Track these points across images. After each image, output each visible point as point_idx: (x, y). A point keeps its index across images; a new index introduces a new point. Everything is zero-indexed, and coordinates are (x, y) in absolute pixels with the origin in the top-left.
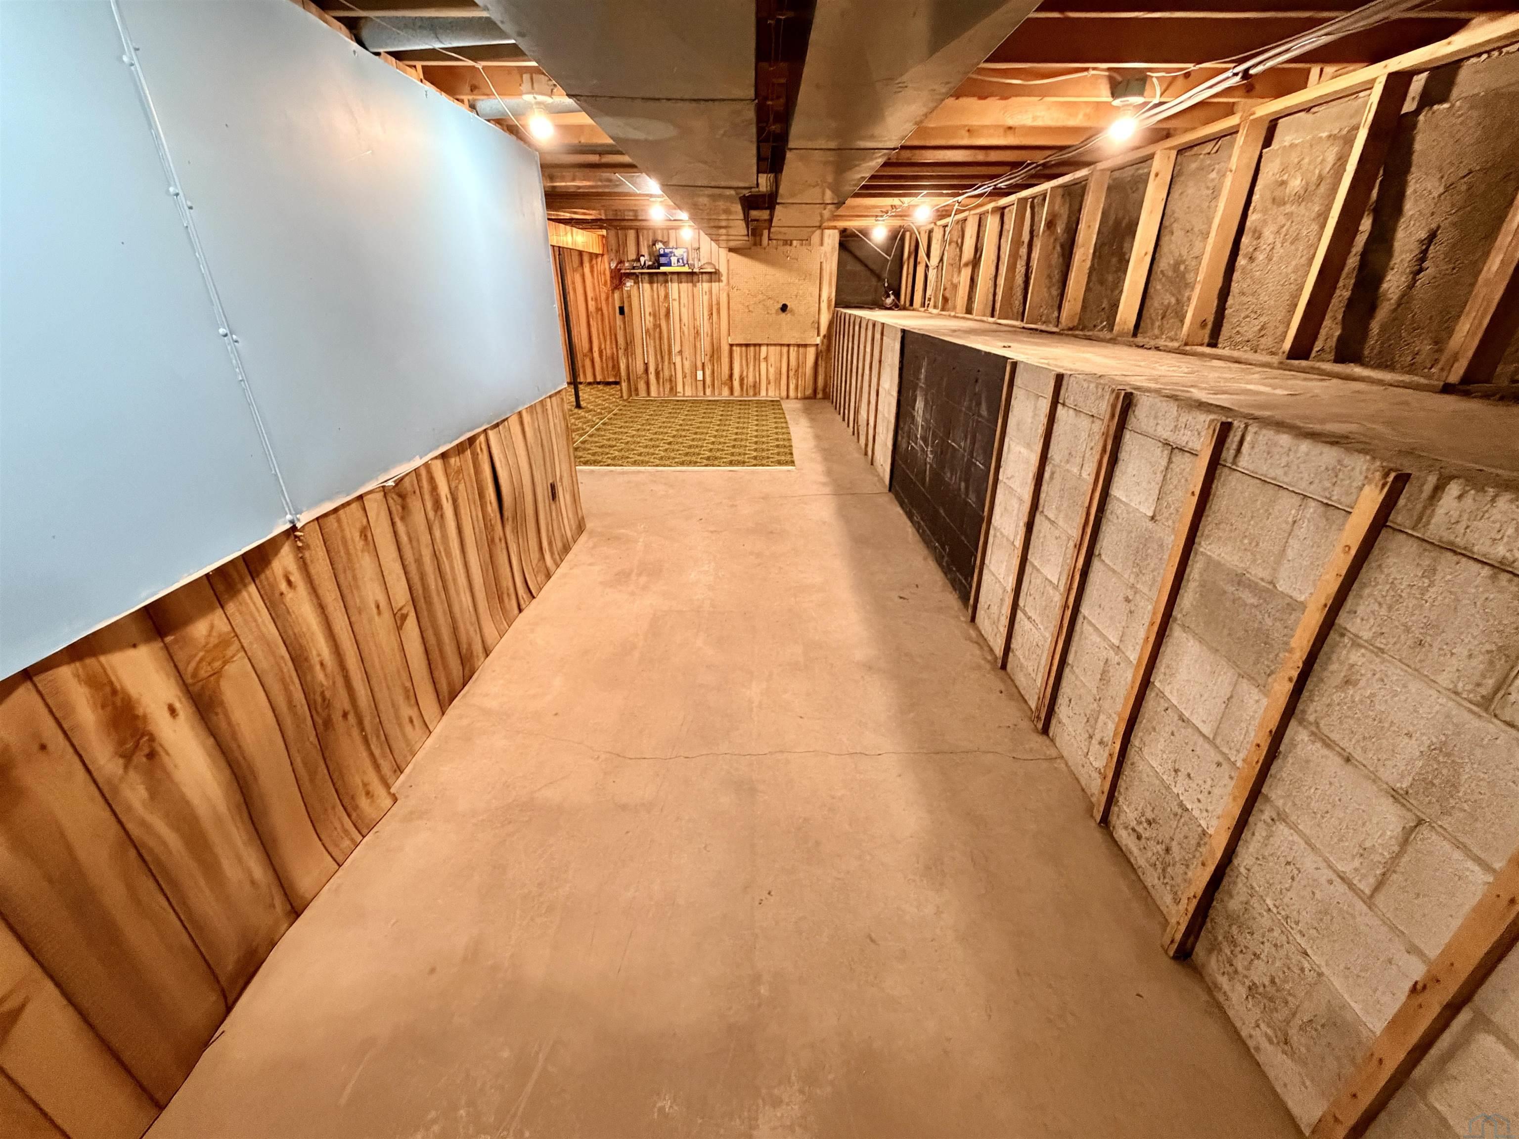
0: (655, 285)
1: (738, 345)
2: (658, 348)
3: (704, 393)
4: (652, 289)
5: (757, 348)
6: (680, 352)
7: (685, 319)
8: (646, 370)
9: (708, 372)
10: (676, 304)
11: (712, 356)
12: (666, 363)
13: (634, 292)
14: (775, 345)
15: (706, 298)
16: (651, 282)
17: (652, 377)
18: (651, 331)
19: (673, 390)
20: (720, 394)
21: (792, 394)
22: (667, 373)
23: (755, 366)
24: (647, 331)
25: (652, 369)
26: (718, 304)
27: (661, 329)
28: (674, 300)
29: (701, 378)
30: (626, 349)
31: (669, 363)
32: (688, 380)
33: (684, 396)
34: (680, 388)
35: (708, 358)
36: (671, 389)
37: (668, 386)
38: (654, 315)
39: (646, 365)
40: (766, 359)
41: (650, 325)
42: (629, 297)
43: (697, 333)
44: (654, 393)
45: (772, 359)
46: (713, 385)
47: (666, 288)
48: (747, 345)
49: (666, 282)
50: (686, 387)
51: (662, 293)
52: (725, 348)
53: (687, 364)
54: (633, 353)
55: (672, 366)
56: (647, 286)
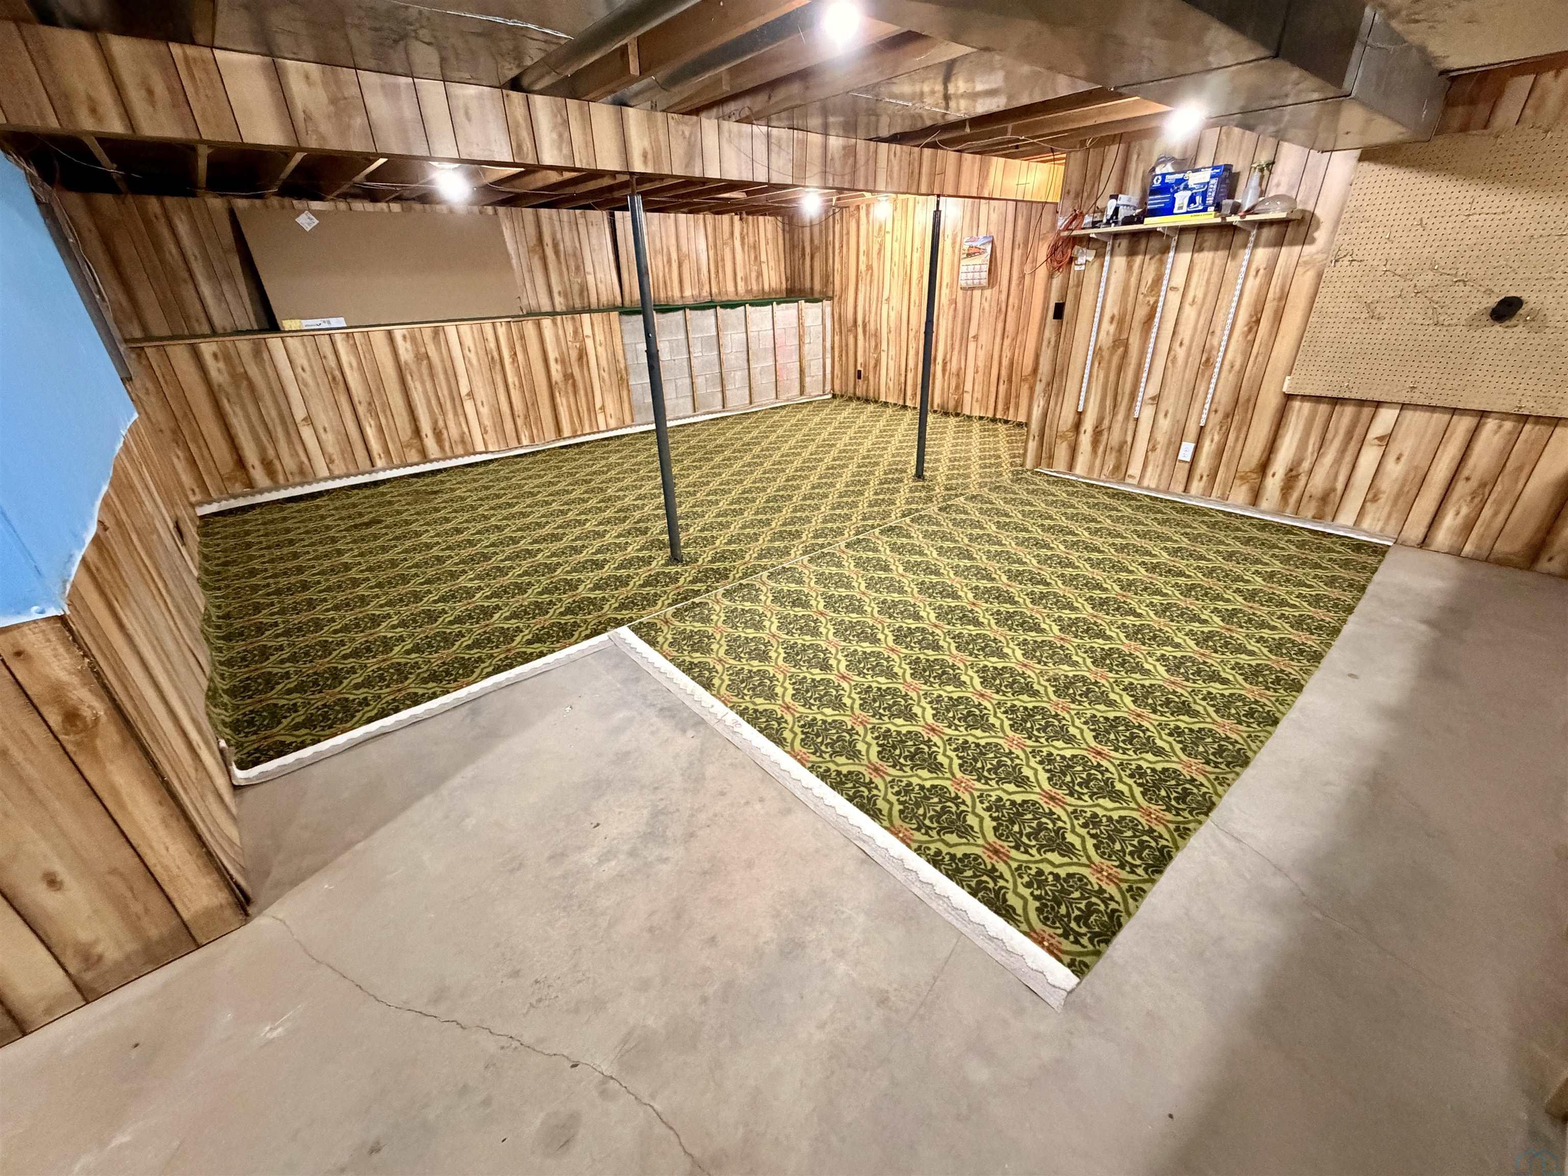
0: (1138, 259)
1: (1304, 398)
2: (1111, 385)
3: (1186, 490)
4: (1130, 267)
5: (1367, 411)
6: (1156, 400)
7: (1185, 332)
8: (1077, 426)
9: (1208, 447)
10: (1174, 299)
11: (1229, 416)
12: (1120, 417)
13: (1091, 276)
14: (1433, 409)
15: (1253, 284)
16: (1132, 253)
17: (1085, 440)
18: (1106, 354)
19: (1120, 470)
20: (1224, 498)
21: (1443, 537)
22: (1115, 437)
23: (1343, 451)
24: (1098, 352)
25: (1088, 425)
26: (1284, 297)
27: (1126, 352)
28: (1174, 289)
29: (1188, 459)
30: (1050, 384)
31: (1127, 418)
32: (1158, 456)
33: (1139, 485)
34: (1135, 469)
35: (1216, 419)
36: (1117, 468)
37: (1110, 463)
38: (1121, 321)
39: (1080, 415)
40: (1386, 440)
41: (1106, 340)
42: (1080, 284)
43: (1208, 363)
44: (1080, 468)
45: (1405, 444)
46: (1213, 476)
47: (1162, 263)
48: (1335, 401)
49: (1165, 250)
50: (1150, 469)
51: (1149, 276)
52: (1269, 402)
53: (1164, 424)
54: (1062, 391)
55: (1131, 425)
56: (1120, 261)
